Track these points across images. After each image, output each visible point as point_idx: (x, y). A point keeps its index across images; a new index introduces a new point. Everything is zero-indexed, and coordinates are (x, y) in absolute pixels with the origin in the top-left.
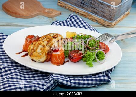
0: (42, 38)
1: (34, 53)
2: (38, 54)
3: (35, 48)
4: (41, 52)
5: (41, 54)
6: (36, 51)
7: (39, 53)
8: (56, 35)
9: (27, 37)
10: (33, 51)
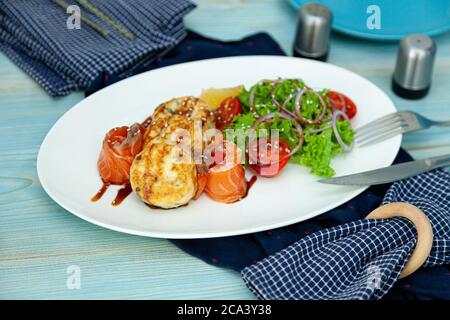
0: (159, 130)
1: (157, 186)
2: (170, 186)
3: (153, 170)
4: (179, 178)
5: (178, 183)
6: (160, 178)
7: (172, 184)
8: (186, 102)
9: (107, 138)
10: (148, 180)
